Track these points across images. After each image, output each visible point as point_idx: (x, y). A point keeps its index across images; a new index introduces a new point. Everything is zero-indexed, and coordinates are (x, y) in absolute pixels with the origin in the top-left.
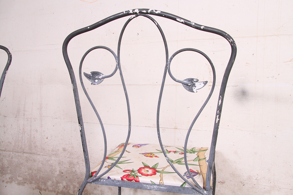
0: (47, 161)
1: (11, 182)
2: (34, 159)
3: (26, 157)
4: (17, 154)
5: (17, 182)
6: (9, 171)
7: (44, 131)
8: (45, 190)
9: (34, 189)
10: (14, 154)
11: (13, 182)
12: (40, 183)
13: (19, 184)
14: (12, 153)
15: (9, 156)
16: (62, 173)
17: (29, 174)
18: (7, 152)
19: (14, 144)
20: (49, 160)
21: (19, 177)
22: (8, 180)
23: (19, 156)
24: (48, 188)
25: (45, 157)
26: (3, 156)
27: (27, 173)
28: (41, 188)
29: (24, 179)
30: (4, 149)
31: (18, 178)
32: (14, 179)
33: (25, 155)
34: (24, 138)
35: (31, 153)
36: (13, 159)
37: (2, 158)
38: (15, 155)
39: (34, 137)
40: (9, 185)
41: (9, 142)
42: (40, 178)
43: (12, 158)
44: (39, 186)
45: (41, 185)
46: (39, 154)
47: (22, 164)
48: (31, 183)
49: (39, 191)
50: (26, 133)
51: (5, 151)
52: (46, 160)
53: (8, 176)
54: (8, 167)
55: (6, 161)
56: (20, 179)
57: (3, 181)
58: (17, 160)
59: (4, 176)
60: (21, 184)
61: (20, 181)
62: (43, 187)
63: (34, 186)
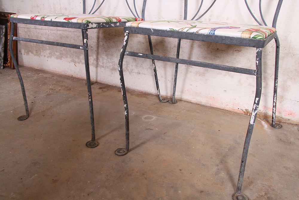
0: (78, 37)
1: (51, 57)
2: (66, 36)
3: (60, 34)
5: (55, 57)
6: (48, 48)
7: (73, 9)
8: (79, 63)
9: (70, 62)
10: (49, 32)
11: (53, 56)
12: (74, 57)
13: (57, 58)
15: (46, 34)
16: (92, 47)
17: (64, 50)
18: (44, 31)
20: (80, 36)
21: (56, 52)
22: (48, 55)
24: (81, 61)
25: (75, 33)
26: (41, 34)
27: (62, 49)
28: (75, 61)
29: (60, 54)
31: (56, 53)
32: (52, 54)
33: (59, 32)
36: (50, 36)
37: (41, 36)
38: (51, 33)
40: (49, 59)
42: (73, 52)
43: (48, 36)
44: (73, 60)
45: (75, 58)
46: (71, 31)
47: (57, 40)
48: (67, 57)
49: (74, 63)
51: (41, 29)
52: (77, 35)
53: (48, 52)
57: (45, 56)
58: (53, 37)
59: (44, 52)
60: (59, 58)
61: (58, 55)
62: (77, 60)
63: (70, 60)
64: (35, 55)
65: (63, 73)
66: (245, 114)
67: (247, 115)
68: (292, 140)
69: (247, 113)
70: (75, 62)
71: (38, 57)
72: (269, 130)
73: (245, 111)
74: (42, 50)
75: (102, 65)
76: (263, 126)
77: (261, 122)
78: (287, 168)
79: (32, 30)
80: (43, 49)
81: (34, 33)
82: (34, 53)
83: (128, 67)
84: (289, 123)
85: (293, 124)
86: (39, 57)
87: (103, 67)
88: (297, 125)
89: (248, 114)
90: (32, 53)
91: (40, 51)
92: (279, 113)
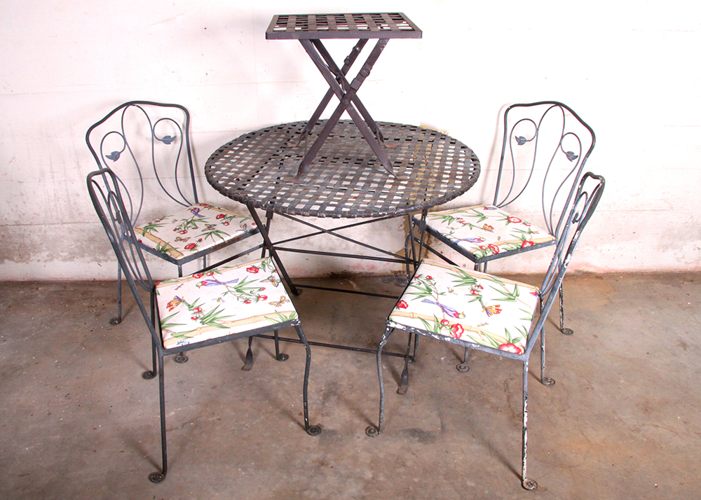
1: (51, 260)
3: (69, 228)
4: (53, 226)
5: (61, 259)
6: (45, 248)
8: (106, 261)
9: (89, 262)
10: (47, 227)
11: (55, 259)
12: (97, 254)
13: (64, 260)
14: (43, 226)
15: (40, 230)
17: (77, 247)
18: (36, 227)
19: (44, 215)
21: (62, 252)
22: (46, 258)
23: (56, 228)
24: (109, 258)
26: (31, 231)
27: (73, 246)
29: (70, 253)
30: (29, 223)
31: (61, 254)
32: (54, 255)
33: (66, 226)
34: (58, 206)
35: (74, 223)
36: (48, 233)
37: (29, 235)
38: (50, 227)
39: (75, 203)
40: (49, 264)
41: (35, 213)
42: (95, 248)
43: (45, 232)
44: (96, 258)
45: (99, 256)
46: (88, 222)
47: (63, 237)
48: (83, 256)
49: (96, 263)
50: (60, 200)
51: (31, 225)
53: (45, 254)
54: (41, 244)
55: (37, 237)
56: (65, 254)
57: (39, 261)
58: (54, 233)
59: (38, 254)
60: (68, 260)
61: (65, 256)
62: (102, 257)
63: (89, 259)
64: (17, 262)
65: (76, 278)
70: (99, 261)
71: (25, 263)
72: (359, 288)
73: (331, 274)
74: (31, 254)
76: (352, 286)
77: (349, 281)
79: (9, 227)
80: (34, 252)
81: (15, 231)
82: (16, 259)
84: (373, 276)
85: (376, 276)
86: (27, 263)
88: (380, 276)
89: (335, 276)
90: (11, 259)
91: (29, 255)
92: (363, 269)
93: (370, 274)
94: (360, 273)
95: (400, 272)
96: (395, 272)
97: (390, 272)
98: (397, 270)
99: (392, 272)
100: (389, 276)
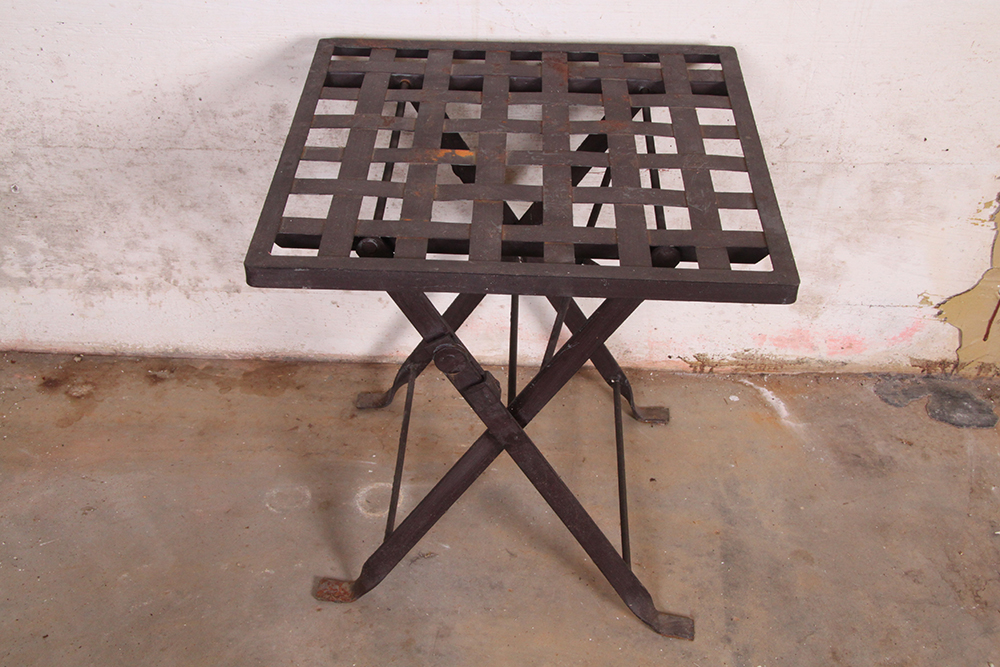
66: (695, 371)
67: (702, 371)
68: (880, 448)
69: (703, 366)
72: (801, 425)
73: (694, 360)
75: (23, 274)
76: (773, 411)
77: (758, 391)
78: (913, 576)
83: (174, 273)
84: (844, 374)
85: (856, 376)
87: (31, 284)
88: (869, 374)
89: (707, 369)
92: (813, 348)
93: (834, 365)
94: (799, 362)
95: (943, 364)
96: (928, 366)
97: (905, 363)
98: (935, 358)
99: (915, 363)
100: (902, 377)
